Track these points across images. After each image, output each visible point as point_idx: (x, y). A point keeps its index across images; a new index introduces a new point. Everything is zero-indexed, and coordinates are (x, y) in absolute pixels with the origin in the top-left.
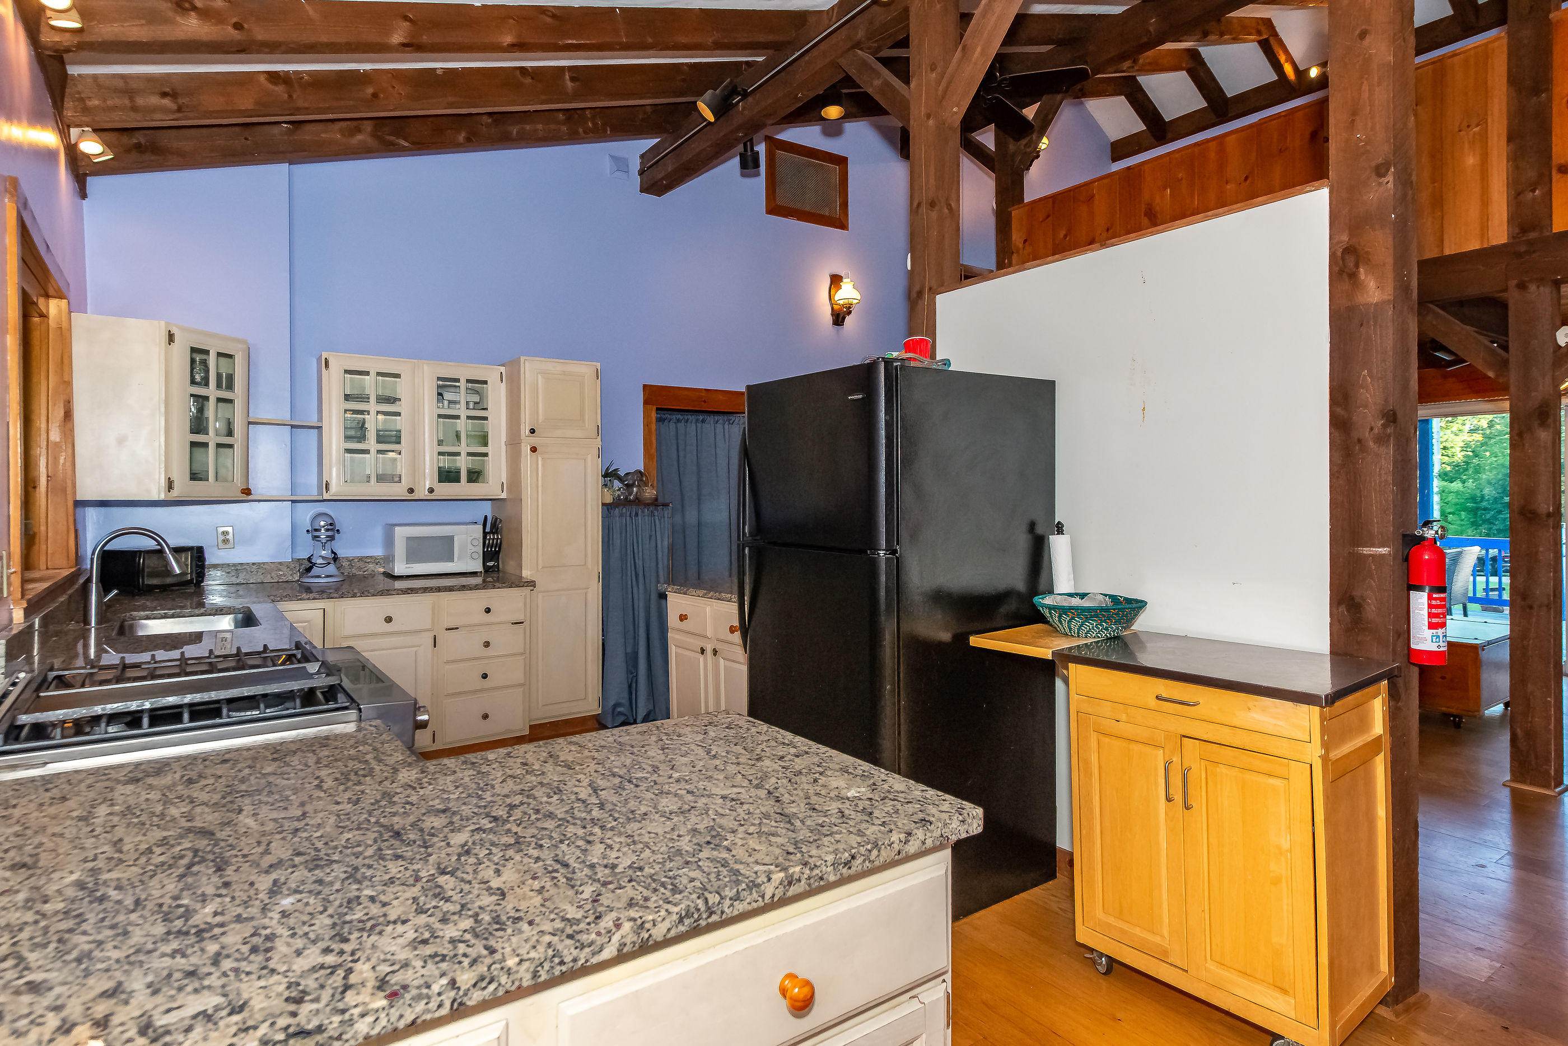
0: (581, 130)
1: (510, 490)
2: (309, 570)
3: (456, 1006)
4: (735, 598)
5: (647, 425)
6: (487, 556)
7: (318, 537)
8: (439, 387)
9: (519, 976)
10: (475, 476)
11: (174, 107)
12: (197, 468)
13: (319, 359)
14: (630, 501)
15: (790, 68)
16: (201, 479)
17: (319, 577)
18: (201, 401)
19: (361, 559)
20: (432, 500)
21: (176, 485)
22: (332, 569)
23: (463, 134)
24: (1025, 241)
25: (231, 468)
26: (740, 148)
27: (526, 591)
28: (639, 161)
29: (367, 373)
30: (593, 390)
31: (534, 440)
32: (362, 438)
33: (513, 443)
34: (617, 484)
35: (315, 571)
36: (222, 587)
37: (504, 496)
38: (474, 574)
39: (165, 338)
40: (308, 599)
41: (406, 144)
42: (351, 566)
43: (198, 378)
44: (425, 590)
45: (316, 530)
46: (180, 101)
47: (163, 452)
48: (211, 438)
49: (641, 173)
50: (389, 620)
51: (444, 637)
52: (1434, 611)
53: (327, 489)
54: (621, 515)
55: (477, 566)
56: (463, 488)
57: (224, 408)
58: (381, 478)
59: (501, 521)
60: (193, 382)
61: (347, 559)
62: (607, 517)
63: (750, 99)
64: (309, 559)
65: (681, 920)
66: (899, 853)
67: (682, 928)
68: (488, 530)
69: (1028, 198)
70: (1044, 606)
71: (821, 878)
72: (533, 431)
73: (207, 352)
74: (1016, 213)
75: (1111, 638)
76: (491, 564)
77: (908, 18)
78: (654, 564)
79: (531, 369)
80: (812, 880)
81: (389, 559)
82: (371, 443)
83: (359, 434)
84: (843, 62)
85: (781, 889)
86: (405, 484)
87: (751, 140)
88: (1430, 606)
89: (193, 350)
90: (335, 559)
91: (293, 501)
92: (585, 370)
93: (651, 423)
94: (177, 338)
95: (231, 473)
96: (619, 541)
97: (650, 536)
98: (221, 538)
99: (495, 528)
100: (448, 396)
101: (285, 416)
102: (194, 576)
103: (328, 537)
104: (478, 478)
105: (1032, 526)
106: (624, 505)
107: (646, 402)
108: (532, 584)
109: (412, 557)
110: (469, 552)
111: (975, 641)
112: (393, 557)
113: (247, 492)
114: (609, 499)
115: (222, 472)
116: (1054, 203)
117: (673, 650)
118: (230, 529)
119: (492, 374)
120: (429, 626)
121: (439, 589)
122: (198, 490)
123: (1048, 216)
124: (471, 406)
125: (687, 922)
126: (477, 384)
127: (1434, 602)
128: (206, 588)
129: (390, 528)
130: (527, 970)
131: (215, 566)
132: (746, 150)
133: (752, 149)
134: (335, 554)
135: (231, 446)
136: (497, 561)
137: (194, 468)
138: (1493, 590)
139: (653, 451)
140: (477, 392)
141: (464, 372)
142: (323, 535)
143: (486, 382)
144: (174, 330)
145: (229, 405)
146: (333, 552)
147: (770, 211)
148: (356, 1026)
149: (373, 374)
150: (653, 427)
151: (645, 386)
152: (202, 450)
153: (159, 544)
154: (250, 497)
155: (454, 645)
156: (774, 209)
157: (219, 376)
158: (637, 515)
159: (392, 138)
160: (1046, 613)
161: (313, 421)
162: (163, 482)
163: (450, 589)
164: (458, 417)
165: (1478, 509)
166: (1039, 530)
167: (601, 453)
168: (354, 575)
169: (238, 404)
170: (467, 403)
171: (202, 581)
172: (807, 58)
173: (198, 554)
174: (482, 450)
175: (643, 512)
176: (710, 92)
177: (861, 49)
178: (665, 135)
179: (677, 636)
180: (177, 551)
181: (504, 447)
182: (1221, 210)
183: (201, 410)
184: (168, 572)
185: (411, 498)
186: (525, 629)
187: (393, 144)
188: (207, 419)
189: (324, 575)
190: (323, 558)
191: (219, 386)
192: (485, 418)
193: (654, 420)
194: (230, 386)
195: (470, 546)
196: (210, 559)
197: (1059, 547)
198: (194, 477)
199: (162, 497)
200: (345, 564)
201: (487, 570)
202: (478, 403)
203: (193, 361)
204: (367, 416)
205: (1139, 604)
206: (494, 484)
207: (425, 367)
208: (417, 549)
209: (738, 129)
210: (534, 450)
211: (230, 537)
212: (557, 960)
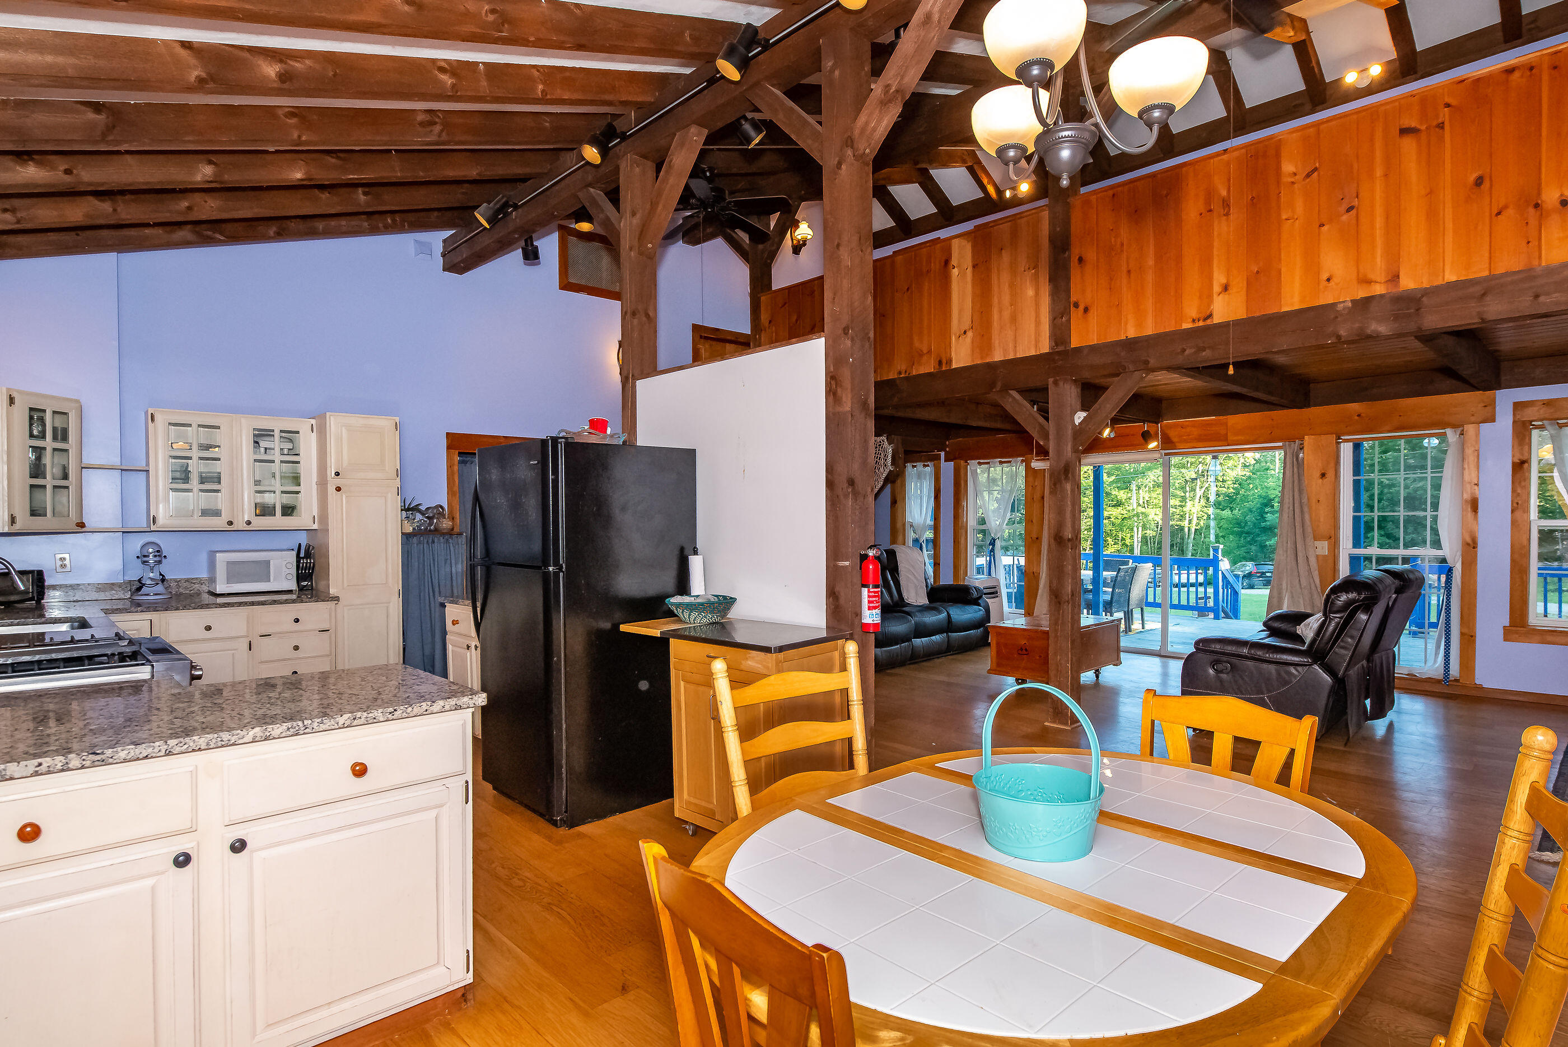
0: (381, 225)
1: (320, 522)
2: (139, 589)
3: (167, 752)
4: (469, 602)
5: (450, 467)
6: (299, 578)
7: (147, 562)
8: (255, 435)
9: (199, 743)
10: (288, 510)
11: (14, 220)
12: (36, 505)
13: (146, 413)
14: (430, 530)
15: (548, 193)
16: (40, 515)
17: (148, 595)
18: (39, 451)
19: (187, 580)
20: (249, 530)
21: (18, 520)
22: (160, 588)
23: (274, 229)
24: (770, 322)
25: (66, 504)
26: (522, 243)
27: (331, 604)
28: (441, 244)
29: (190, 425)
30: (392, 440)
31: (338, 481)
32: (186, 479)
33: (322, 483)
34: (419, 517)
35: (144, 590)
36: (61, 604)
37: (315, 527)
38: (290, 592)
39: (5, 400)
40: (137, 612)
41: (222, 238)
42: (178, 586)
43: (35, 433)
44: (240, 604)
45: (145, 556)
46: (19, 215)
47: (6, 494)
48: (49, 482)
49: (443, 255)
50: (208, 628)
51: (257, 642)
52: (871, 599)
53: (154, 522)
54: (419, 542)
55: (292, 585)
56: (278, 521)
57: (59, 459)
58: (205, 513)
59: (313, 548)
60: (31, 436)
61: (176, 581)
62: (407, 544)
63: (520, 210)
64: (140, 581)
65: (288, 729)
66: (426, 710)
67: (289, 733)
68: (302, 555)
69: (776, 286)
70: (672, 604)
71: (374, 718)
72: (337, 474)
73: (44, 411)
74: (764, 299)
75: (711, 623)
76: (305, 583)
77: (619, 174)
78: (448, 583)
79: (335, 422)
80: (368, 719)
81: (212, 580)
82: (194, 483)
83: (183, 476)
84: (580, 195)
85: (349, 721)
86: (225, 517)
87: (531, 238)
88: (869, 597)
89: (31, 409)
90: (163, 580)
91: (123, 532)
92: (385, 423)
93: (453, 465)
94: (16, 401)
95: (67, 509)
96: (416, 564)
97: (446, 560)
98: (59, 563)
99: (308, 555)
100: (263, 444)
101: (116, 461)
102: (35, 595)
103: (156, 562)
104: (293, 511)
105: (682, 550)
106: (422, 535)
107: (449, 447)
108: (336, 599)
109: (230, 579)
110: (284, 575)
111: (624, 628)
112: (215, 578)
113: (81, 525)
114: (409, 529)
115: (58, 508)
116: (789, 293)
117: (450, 648)
118: (67, 556)
119: (304, 426)
120: (243, 633)
121: (253, 604)
122: (38, 524)
123: (785, 303)
124: (286, 452)
125: (291, 730)
126: (290, 436)
127: (871, 594)
128: (46, 604)
129: (212, 554)
130: (204, 742)
131: (54, 587)
132: (526, 244)
133: (532, 245)
134: (163, 576)
135: (67, 487)
136: (311, 580)
137: (33, 505)
138: (1200, 598)
139: (456, 488)
140: (291, 441)
141: (278, 425)
142: (151, 560)
143: (298, 432)
144: (14, 395)
145: (65, 454)
146: (161, 574)
147: (561, 288)
148: (120, 754)
149: (194, 426)
150: (456, 468)
151: (448, 434)
152: (41, 490)
153: (7, 568)
154: (84, 530)
155: (266, 648)
156: (566, 285)
157: (55, 430)
158: (433, 542)
159: (209, 233)
160: (673, 608)
161: (142, 465)
162: (6, 518)
163: (263, 603)
164: (273, 462)
165: (1242, 532)
166: (686, 552)
167: (400, 491)
168: (181, 594)
169: (72, 453)
170: (282, 449)
171: (43, 599)
172: (557, 188)
173: (38, 578)
174: (296, 489)
175: (439, 540)
176: (485, 204)
177: (593, 188)
178: (459, 229)
179: (452, 638)
180: (22, 573)
181: (315, 487)
182: (777, 344)
183: (39, 458)
184: (14, 589)
185: (230, 529)
186: (330, 637)
187: (211, 238)
188: (45, 465)
189: (152, 593)
190: (152, 579)
191: (55, 438)
192: (298, 462)
193: (456, 463)
194: (65, 438)
195: (284, 569)
196: (48, 581)
197: (696, 563)
198: (34, 513)
199: (6, 530)
200: (173, 584)
201: (301, 589)
202: (291, 449)
203: (31, 418)
204: (189, 461)
205: (733, 600)
206: (306, 517)
207: (243, 421)
208: (235, 572)
209: (514, 231)
210: (338, 489)
211: (67, 562)
212: (219, 739)
